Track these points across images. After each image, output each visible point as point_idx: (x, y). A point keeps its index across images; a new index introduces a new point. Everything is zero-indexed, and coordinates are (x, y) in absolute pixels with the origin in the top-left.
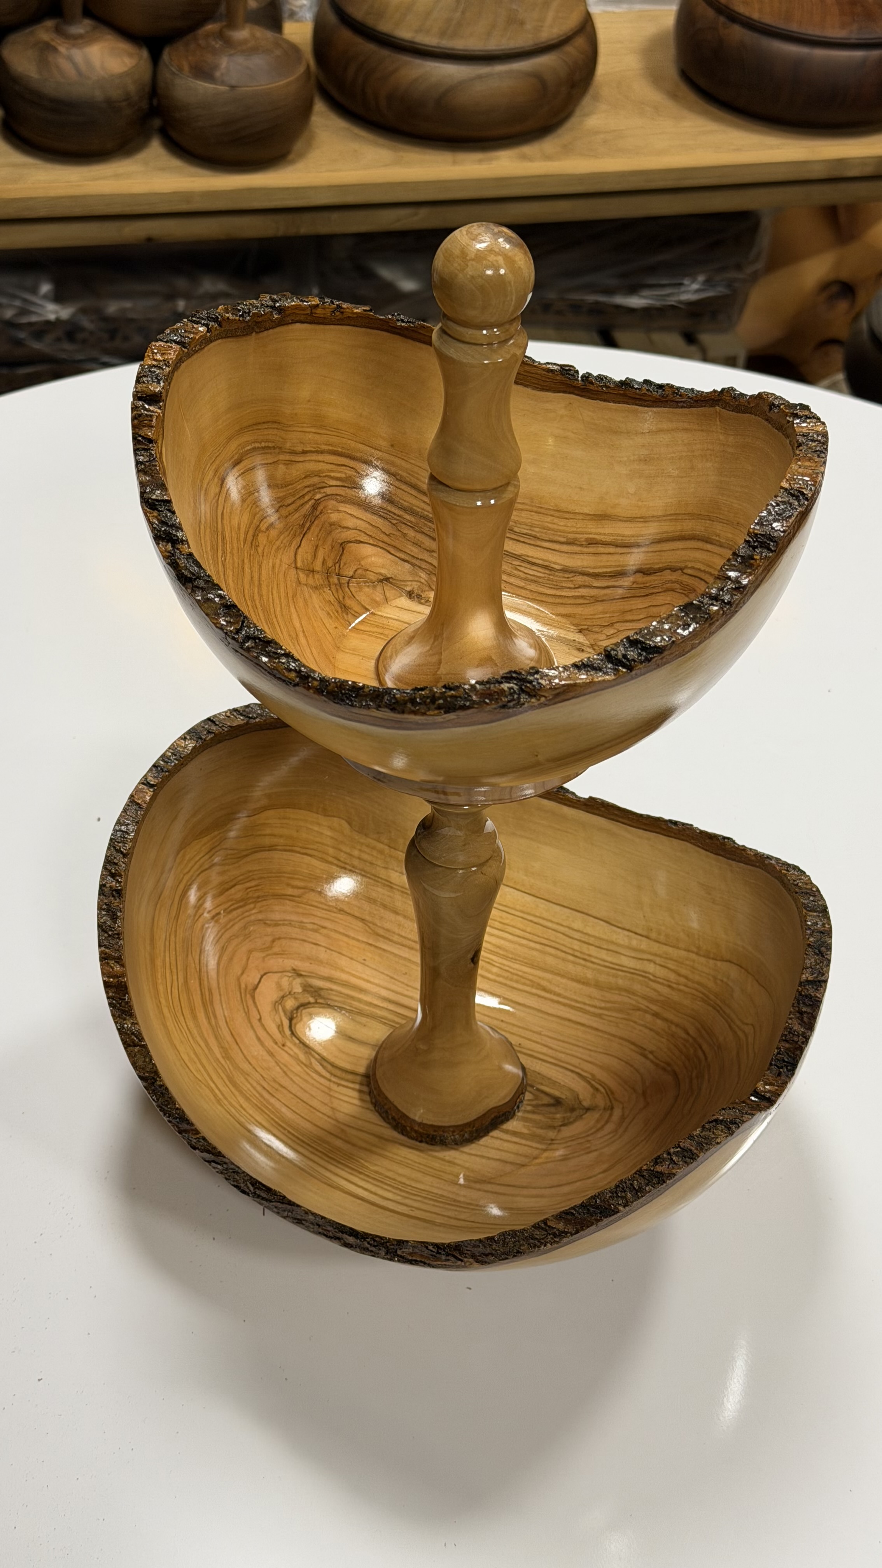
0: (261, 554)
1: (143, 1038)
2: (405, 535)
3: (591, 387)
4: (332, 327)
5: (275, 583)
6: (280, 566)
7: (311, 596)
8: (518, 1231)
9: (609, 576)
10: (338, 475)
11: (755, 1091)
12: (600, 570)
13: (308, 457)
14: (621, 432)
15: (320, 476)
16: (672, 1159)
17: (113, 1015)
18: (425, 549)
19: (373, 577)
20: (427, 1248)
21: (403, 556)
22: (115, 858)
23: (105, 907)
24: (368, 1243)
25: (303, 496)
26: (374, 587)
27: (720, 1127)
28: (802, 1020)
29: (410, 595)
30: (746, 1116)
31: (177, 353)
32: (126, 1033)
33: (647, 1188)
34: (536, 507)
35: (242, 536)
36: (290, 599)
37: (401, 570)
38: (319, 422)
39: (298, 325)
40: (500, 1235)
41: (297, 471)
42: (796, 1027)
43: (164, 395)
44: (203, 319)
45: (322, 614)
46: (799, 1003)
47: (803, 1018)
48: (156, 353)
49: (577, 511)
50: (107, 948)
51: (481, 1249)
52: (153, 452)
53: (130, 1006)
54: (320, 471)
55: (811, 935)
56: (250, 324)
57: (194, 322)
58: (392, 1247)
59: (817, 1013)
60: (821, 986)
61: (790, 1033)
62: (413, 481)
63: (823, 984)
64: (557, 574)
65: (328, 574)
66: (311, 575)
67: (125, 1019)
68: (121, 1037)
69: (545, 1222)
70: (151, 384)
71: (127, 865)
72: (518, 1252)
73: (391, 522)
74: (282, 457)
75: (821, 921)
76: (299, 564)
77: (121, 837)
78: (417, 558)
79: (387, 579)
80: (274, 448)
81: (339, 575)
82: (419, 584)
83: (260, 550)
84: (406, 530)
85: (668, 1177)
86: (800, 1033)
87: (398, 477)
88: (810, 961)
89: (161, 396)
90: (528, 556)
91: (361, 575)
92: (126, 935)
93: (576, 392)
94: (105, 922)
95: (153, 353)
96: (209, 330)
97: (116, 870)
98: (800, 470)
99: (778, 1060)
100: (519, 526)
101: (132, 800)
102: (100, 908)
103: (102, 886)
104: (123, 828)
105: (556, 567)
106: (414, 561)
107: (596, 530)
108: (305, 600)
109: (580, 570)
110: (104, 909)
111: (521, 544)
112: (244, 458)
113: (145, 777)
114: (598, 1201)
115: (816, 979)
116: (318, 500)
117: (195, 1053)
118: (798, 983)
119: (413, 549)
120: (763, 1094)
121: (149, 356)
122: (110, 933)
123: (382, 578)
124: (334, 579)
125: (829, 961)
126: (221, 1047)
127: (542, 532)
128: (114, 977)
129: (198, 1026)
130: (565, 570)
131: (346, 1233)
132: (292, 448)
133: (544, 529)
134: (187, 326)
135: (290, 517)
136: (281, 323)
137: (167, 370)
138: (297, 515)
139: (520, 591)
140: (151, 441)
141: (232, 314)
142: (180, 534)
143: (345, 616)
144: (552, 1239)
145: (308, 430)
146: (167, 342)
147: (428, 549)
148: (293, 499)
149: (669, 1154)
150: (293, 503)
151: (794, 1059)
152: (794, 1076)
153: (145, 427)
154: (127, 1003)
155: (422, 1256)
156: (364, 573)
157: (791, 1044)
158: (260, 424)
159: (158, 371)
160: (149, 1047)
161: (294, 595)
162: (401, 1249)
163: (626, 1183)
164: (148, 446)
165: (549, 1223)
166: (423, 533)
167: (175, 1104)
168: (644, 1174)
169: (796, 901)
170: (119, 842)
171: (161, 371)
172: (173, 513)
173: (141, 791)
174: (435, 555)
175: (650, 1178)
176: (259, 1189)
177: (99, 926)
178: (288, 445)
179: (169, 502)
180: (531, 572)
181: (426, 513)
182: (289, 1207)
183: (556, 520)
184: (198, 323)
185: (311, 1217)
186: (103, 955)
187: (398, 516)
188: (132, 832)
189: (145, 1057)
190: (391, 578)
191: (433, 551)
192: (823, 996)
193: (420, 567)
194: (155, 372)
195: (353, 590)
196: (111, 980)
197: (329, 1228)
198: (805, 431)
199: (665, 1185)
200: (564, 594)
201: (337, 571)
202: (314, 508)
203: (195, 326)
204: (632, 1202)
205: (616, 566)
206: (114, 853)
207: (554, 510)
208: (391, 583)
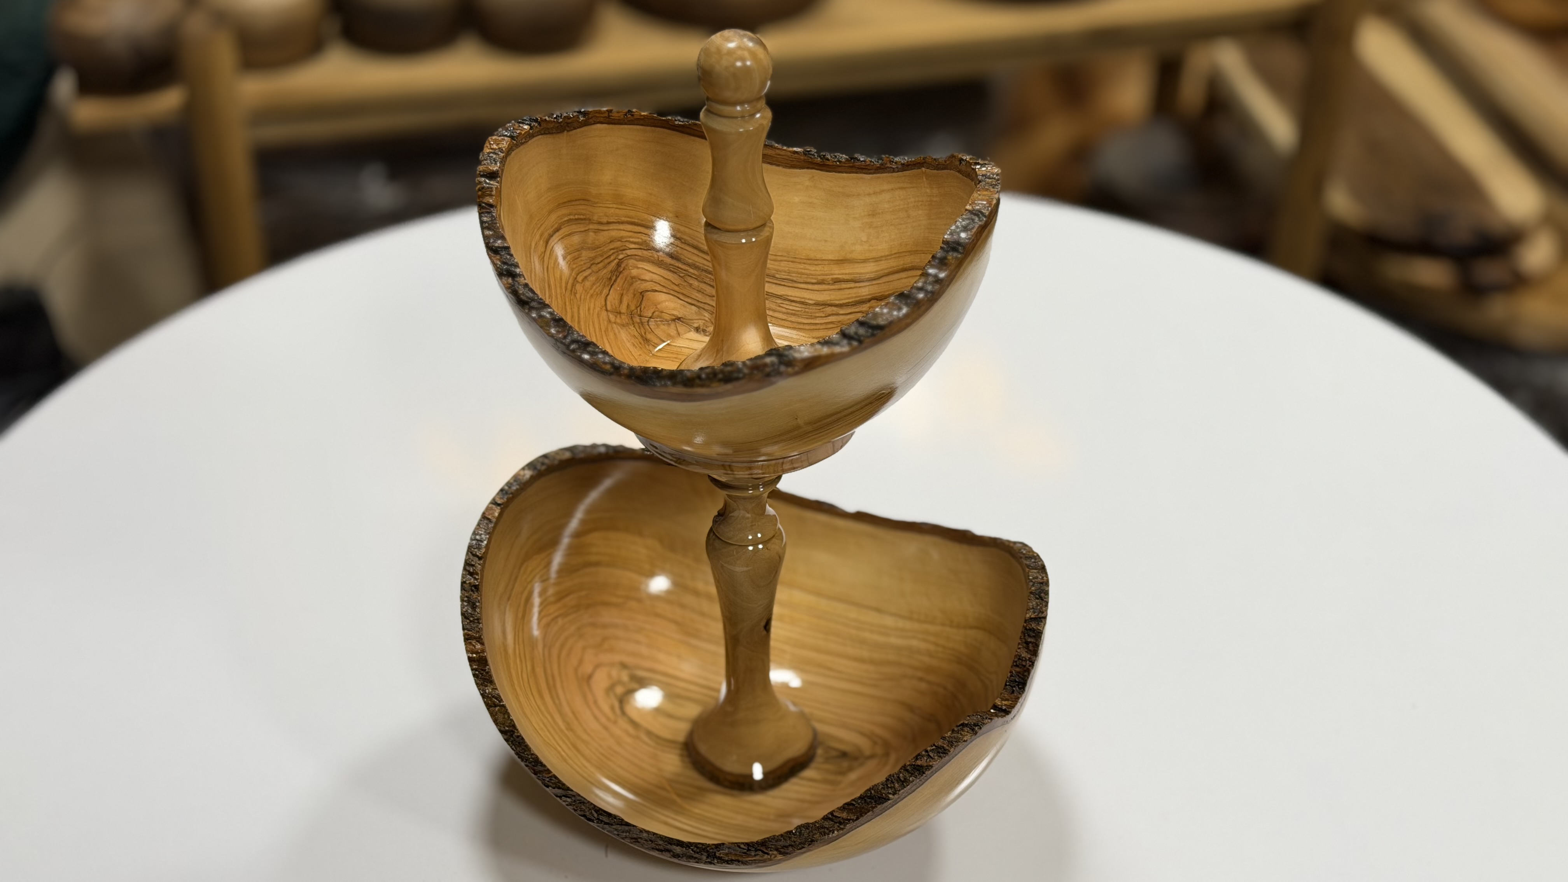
0: (579, 300)
1: (502, 700)
2: (691, 285)
3: (828, 163)
4: (626, 126)
5: (591, 321)
6: (594, 308)
7: (619, 332)
8: (811, 823)
9: (852, 305)
10: (637, 240)
11: (994, 705)
12: (844, 301)
13: (611, 227)
14: (854, 195)
15: (622, 242)
16: (929, 755)
17: (477, 684)
18: (707, 295)
19: (668, 317)
20: (739, 847)
21: (690, 300)
22: (472, 561)
23: (466, 599)
24: (692, 850)
25: (610, 256)
26: (669, 324)
27: (966, 729)
28: (1027, 648)
29: (697, 330)
30: (986, 720)
31: (509, 143)
32: (488, 697)
33: (911, 779)
34: (792, 258)
35: (564, 285)
36: (603, 333)
37: (689, 312)
38: (619, 200)
39: (599, 125)
40: (796, 828)
41: (603, 237)
42: (1024, 654)
43: (500, 172)
44: (527, 121)
45: (628, 345)
46: (1025, 636)
47: (1028, 647)
48: (493, 144)
49: (824, 258)
50: (469, 630)
51: (782, 843)
52: (494, 214)
53: (490, 675)
54: (622, 237)
55: (1033, 585)
56: (562, 124)
57: (520, 123)
58: (711, 850)
59: (1040, 642)
60: (1042, 621)
61: (1019, 659)
62: (695, 243)
63: (1043, 620)
64: (811, 307)
65: (631, 315)
66: (618, 316)
67: (486, 686)
68: (484, 700)
69: (832, 813)
70: (490, 165)
71: (483, 566)
72: (812, 841)
73: (680, 276)
74: (591, 227)
75: (1041, 575)
76: (609, 308)
77: (476, 544)
78: (701, 302)
79: (679, 319)
80: (585, 219)
81: (640, 316)
82: (703, 321)
83: (578, 296)
84: (691, 281)
85: (926, 769)
86: (1027, 658)
87: (683, 241)
88: (1033, 603)
89: (498, 174)
90: (788, 296)
91: (658, 315)
92: (484, 620)
93: (816, 167)
94: (466, 611)
95: (490, 144)
96: (531, 128)
97: (474, 570)
98: (980, 197)
99: (1011, 681)
100: (779, 273)
101: (484, 517)
102: (462, 600)
103: (463, 583)
104: (478, 537)
105: (811, 302)
106: (699, 304)
107: (838, 272)
108: (615, 334)
109: (829, 302)
110: (465, 601)
111: (783, 287)
112: (562, 227)
113: (494, 499)
114: (873, 792)
115: (1037, 617)
116: (622, 259)
117: (544, 724)
118: (1023, 620)
119: (697, 295)
120: (1000, 707)
121: (487, 146)
122: (472, 619)
123: (674, 318)
124: (637, 319)
125: (1047, 603)
126: (564, 721)
127: (797, 277)
128: (477, 653)
129: (545, 704)
130: (817, 304)
131: (674, 844)
132: (600, 220)
133: (799, 274)
134: (515, 125)
135: (600, 272)
136: (586, 124)
137: (502, 155)
138: (605, 271)
139: (783, 323)
140: (491, 206)
141: (549, 117)
142: (518, 270)
143: (647, 346)
144: (838, 826)
145: (611, 206)
146: (500, 136)
147: (710, 295)
148: (602, 259)
149: (926, 751)
150: (601, 261)
151: (1023, 679)
152: (1025, 693)
153: (487, 196)
154: (487, 673)
155: (736, 855)
156: (660, 314)
157: (1021, 668)
158: (573, 201)
159: (494, 156)
160: (507, 706)
161: (606, 330)
162: (719, 851)
163: (894, 776)
164: (490, 210)
165: (835, 814)
166: (705, 283)
167: (530, 751)
168: (908, 768)
169: (1021, 564)
170: (474, 549)
171: (498, 156)
172: (512, 255)
173: (491, 509)
174: (715, 298)
175: (912, 772)
176: (601, 814)
177: (463, 614)
178: (595, 218)
179: (508, 248)
180: (791, 308)
181: (706, 267)
182: (627, 828)
183: (808, 267)
184: (523, 123)
185: (645, 835)
186: (466, 637)
187: (685, 270)
188: (485, 540)
189: (504, 714)
190: (682, 318)
191: (714, 296)
192: (1043, 628)
193: (704, 309)
194: (492, 157)
195: (652, 327)
196: (474, 655)
197: (661, 842)
198: (984, 173)
199: (924, 775)
200: (817, 322)
201: (639, 313)
202: (619, 265)
203: (521, 125)
204: (899, 791)
205: (856, 297)
206: (472, 557)
207: (806, 259)
208: (682, 322)
